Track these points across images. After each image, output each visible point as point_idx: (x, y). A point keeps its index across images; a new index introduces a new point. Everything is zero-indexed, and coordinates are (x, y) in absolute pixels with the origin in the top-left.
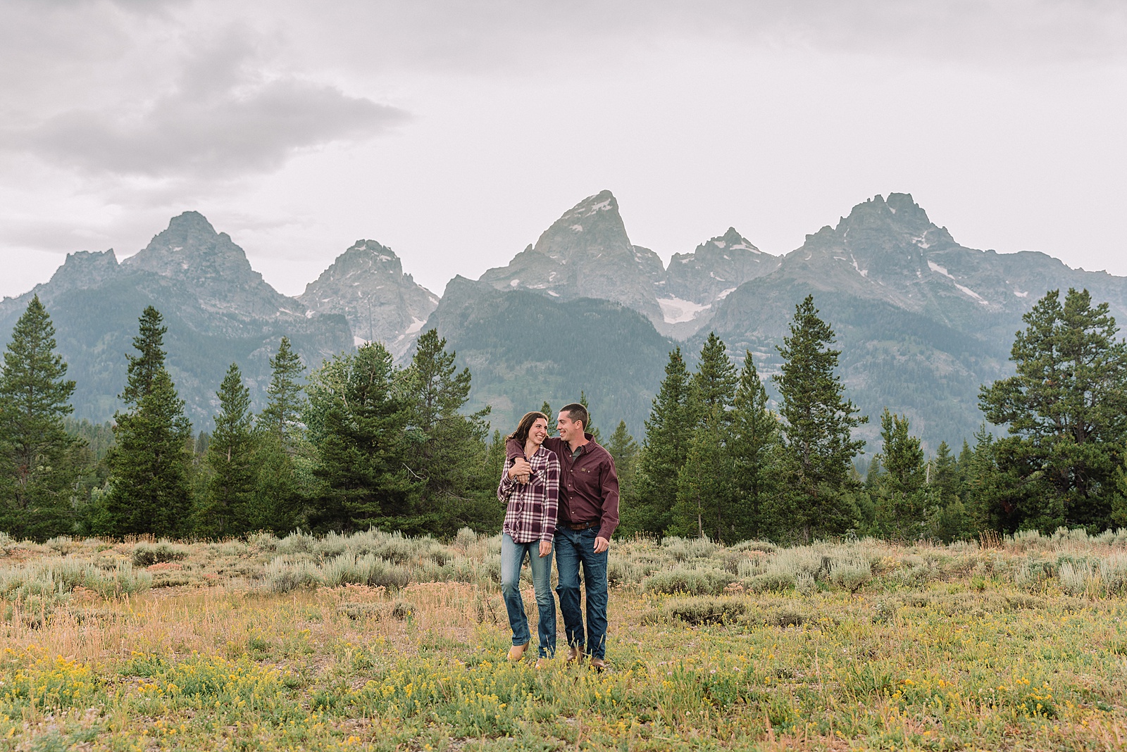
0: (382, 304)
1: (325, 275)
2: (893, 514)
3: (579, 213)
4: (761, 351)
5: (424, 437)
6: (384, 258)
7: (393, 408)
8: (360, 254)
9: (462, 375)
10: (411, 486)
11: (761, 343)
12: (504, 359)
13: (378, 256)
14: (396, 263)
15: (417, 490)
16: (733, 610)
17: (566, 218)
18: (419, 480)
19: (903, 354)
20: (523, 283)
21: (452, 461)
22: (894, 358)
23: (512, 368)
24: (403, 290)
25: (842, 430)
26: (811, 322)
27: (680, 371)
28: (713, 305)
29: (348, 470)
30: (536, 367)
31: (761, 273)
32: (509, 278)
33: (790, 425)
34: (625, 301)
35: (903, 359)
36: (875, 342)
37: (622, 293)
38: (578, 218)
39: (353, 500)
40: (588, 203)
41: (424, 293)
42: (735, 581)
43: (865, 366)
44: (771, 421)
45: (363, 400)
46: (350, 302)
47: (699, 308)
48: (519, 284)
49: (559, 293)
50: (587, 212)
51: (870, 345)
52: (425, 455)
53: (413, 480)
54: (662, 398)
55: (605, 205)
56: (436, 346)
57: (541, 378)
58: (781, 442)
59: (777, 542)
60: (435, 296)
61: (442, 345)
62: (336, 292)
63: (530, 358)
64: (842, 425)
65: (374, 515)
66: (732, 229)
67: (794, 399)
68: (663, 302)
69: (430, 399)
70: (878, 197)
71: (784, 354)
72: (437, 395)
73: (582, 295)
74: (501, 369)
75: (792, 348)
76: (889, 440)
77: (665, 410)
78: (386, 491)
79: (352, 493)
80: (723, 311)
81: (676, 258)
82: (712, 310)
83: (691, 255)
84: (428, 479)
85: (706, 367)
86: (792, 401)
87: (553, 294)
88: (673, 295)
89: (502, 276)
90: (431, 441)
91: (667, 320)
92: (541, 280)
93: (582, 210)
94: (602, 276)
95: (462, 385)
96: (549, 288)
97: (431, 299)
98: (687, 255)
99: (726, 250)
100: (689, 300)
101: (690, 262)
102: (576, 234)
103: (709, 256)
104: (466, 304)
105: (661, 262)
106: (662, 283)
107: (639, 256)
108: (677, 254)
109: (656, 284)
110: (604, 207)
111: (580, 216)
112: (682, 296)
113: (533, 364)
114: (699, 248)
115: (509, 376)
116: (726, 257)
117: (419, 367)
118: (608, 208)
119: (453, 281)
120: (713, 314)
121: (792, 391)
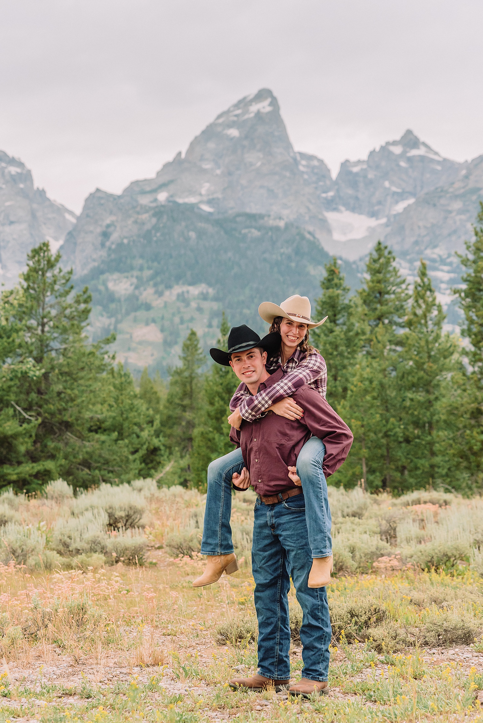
0: (12, 223)
3: (236, 116)
4: (442, 271)
5: (36, 372)
6: (14, 170)
9: (81, 296)
10: (20, 429)
11: (443, 262)
12: (151, 283)
13: (6, 168)
14: (27, 176)
15: (27, 433)
16: (364, 618)
17: (221, 121)
18: (29, 422)
20: (172, 196)
21: (71, 399)
23: (159, 294)
24: (35, 206)
28: (389, 220)
30: (188, 292)
31: (443, 182)
32: (155, 191)
33: (473, 349)
34: (288, 215)
37: (285, 207)
38: (234, 122)
40: (244, 103)
41: (61, 210)
42: (389, 555)
44: (449, 345)
47: (373, 222)
48: (168, 200)
49: (213, 207)
50: (244, 114)
52: (38, 392)
53: (23, 421)
55: (264, 106)
56: (49, 261)
57: (194, 305)
58: (461, 368)
59: (457, 488)
60: (71, 213)
61: (57, 260)
63: (181, 282)
66: (409, 132)
67: (477, 316)
68: (331, 216)
69: (43, 325)
71: (465, 262)
72: (51, 320)
73: (239, 209)
74: (148, 295)
75: (475, 254)
80: (400, 225)
81: (345, 165)
82: (387, 225)
83: (364, 161)
84: (40, 420)
85: (373, 282)
86: (475, 318)
87: (206, 208)
88: (342, 208)
89: (148, 189)
90: (46, 376)
91: (337, 236)
92: (191, 192)
93: (238, 112)
94: (262, 187)
95: (83, 306)
96: (201, 202)
97: (68, 216)
98: (359, 162)
99: (402, 155)
100: (361, 213)
101: (362, 169)
102: (232, 139)
103: (383, 164)
104: (108, 221)
105: (329, 171)
106: (331, 194)
107: (304, 162)
108: (347, 161)
109: (324, 195)
110: (264, 108)
111: (235, 119)
112: (353, 210)
113: (185, 288)
114: (372, 153)
115: (158, 303)
116: (403, 164)
117: (29, 286)
118: (268, 109)
119: (92, 196)
120: (389, 229)
121: (475, 307)
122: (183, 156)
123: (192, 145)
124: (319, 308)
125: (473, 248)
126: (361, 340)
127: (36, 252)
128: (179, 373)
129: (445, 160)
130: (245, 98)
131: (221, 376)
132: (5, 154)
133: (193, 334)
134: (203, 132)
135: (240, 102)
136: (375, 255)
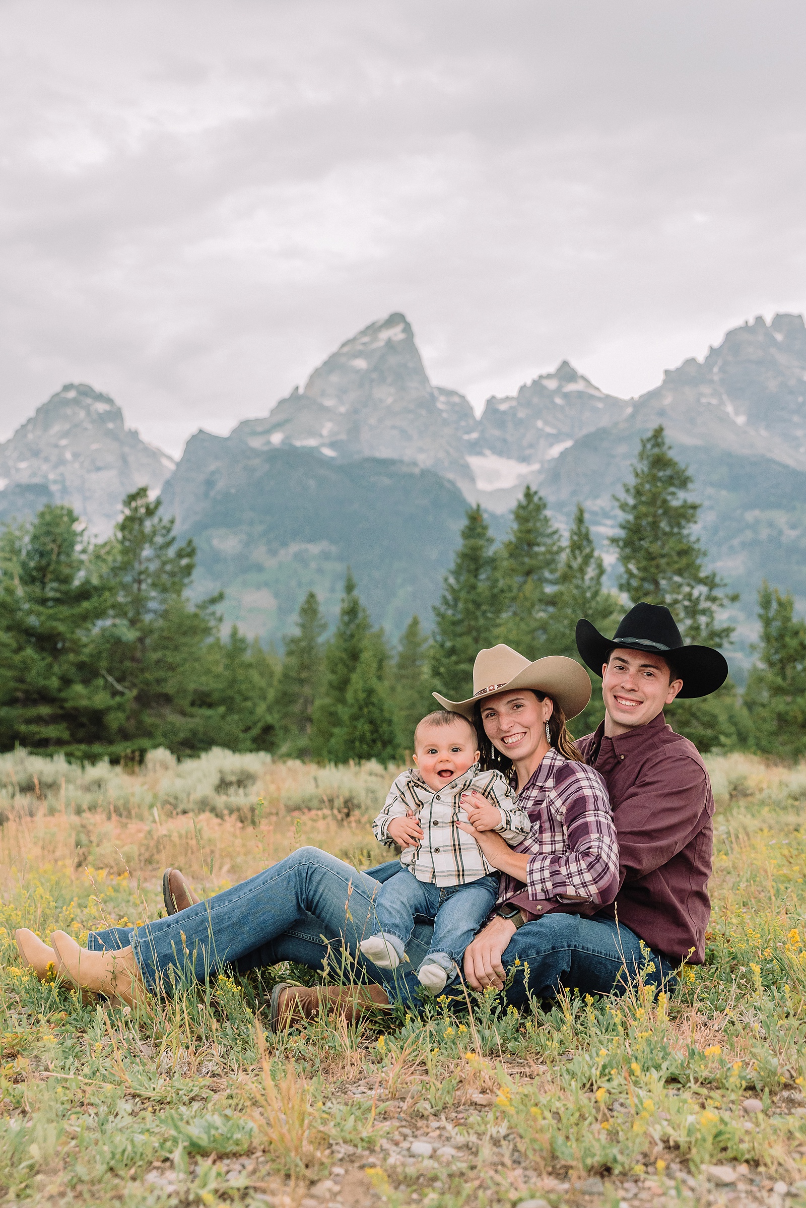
0: (98, 469)
1: (21, 431)
2: (772, 726)
3: (364, 344)
4: (605, 525)
5: (130, 635)
6: (101, 407)
7: (85, 593)
8: (67, 403)
9: (184, 549)
10: (113, 702)
11: (606, 515)
12: (264, 540)
13: (92, 404)
14: (116, 415)
15: (120, 707)
17: (345, 349)
18: (123, 694)
19: (793, 527)
20: (288, 438)
21: (172, 668)
22: (781, 532)
23: (273, 553)
24: (127, 449)
25: (704, 612)
26: (660, 462)
27: (481, 536)
28: (542, 466)
29: (21, 680)
30: (307, 550)
31: (605, 421)
32: (268, 432)
34: (424, 460)
35: (793, 534)
36: (757, 513)
37: (421, 450)
38: (361, 351)
39: (29, 722)
40: (372, 329)
41: (154, 454)
43: (743, 545)
44: (607, 604)
45: (43, 584)
46: (55, 467)
47: (525, 468)
48: (283, 442)
49: (336, 451)
50: (372, 342)
51: (750, 516)
52: (133, 659)
53: (114, 693)
54: (457, 573)
55: (396, 333)
56: (148, 508)
57: (313, 565)
60: (169, 458)
61: (157, 507)
62: (36, 453)
63: (298, 539)
64: (704, 605)
65: (60, 743)
66: (565, 364)
67: (637, 568)
68: (474, 462)
69: (140, 582)
70: (759, 319)
71: (623, 507)
72: (149, 577)
73: (367, 453)
74: (259, 554)
75: (635, 497)
76: (767, 622)
77: (461, 590)
78: (76, 709)
79: (32, 712)
80: (555, 473)
81: (491, 402)
82: (540, 472)
83: (512, 398)
84: (135, 692)
85: (520, 531)
86: (635, 571)
87: (328, 452)
88: (487, 452)
89: (260, 429)
90: (141, 640)
91: (482, 485)
92: (312, 433)
93: (366, 339)
94: (394, 427)
95: (184, 562)
96: (323, 445)
97: (165, 462)
98: (507, 398)
99: (558, 390)
100: (509, 457)
101: (511, 408)
102: (357, 371)
103: (535, 400)
104: (212, 467)
105: (471, 408)
106: (474, 435)
107: (442, 399)
108: (493, 397)
109: (466, 437)
110: (396, 335)
111: (361, 347)
112: (500, 453)
113: (303, 546)
114: (523, 388)
115: (271, 563)
116: (558, 401)
117: (124, 537)
118: (401, 336)
119: (194, 438)
120: (542, 477)
121: (634, 558)
122: (301, 391)
123: (312, 377)
124: (459, 561)
125: (633, 491)
126: (506, 598)
127: (132, 497)
128: (294, 641)
129: (608, 396)
130: (373, 324)
131: (345, 640)
132: (91, 389)
133: (312, 596)
134: (325, 363)
135: (368, 328)
136: (524, 502)
